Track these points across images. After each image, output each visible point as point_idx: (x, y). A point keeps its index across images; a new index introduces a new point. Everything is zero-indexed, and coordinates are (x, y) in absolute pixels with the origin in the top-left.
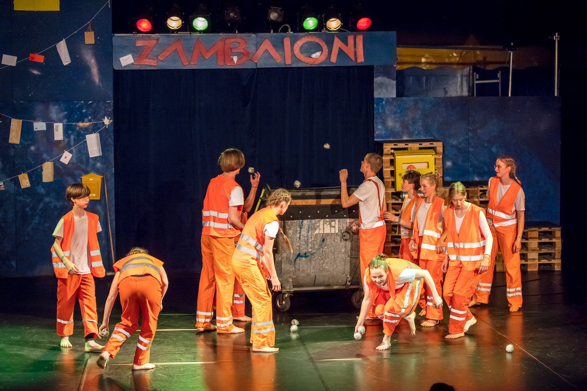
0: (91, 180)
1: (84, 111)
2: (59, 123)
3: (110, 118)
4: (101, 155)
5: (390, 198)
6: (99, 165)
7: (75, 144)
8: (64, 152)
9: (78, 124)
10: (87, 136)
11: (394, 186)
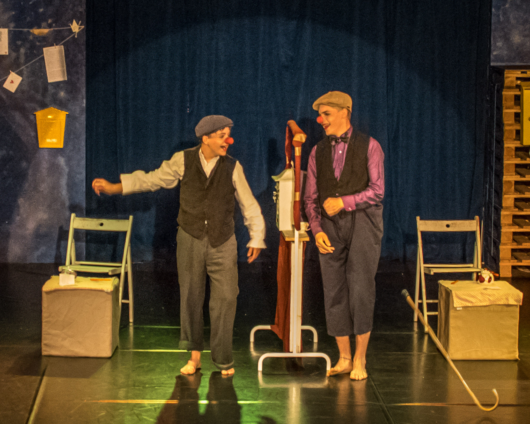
0: (50, 117)
1: (41, 10)
2: (3, 28)
3: (80, 22)
4: (66, 79)
5: (512, 156)
6: (62, 94)
7: (26, 62)
8: (10, 73)
9: (31, 31)
10: (44, 49)
11: (520, 137)
